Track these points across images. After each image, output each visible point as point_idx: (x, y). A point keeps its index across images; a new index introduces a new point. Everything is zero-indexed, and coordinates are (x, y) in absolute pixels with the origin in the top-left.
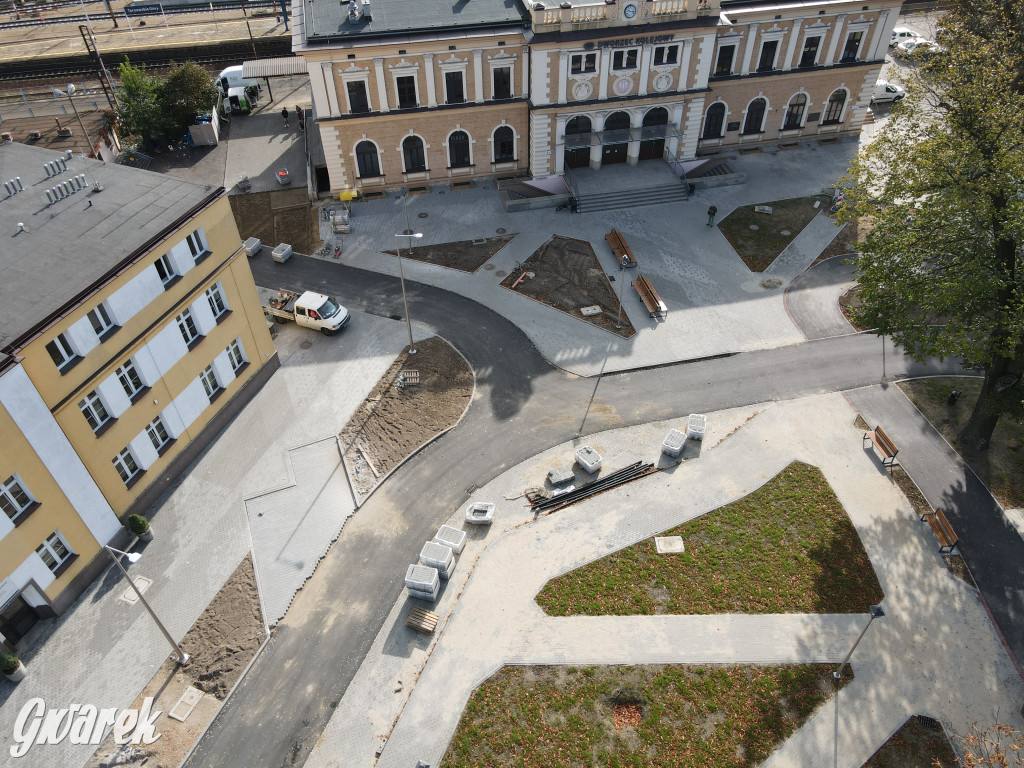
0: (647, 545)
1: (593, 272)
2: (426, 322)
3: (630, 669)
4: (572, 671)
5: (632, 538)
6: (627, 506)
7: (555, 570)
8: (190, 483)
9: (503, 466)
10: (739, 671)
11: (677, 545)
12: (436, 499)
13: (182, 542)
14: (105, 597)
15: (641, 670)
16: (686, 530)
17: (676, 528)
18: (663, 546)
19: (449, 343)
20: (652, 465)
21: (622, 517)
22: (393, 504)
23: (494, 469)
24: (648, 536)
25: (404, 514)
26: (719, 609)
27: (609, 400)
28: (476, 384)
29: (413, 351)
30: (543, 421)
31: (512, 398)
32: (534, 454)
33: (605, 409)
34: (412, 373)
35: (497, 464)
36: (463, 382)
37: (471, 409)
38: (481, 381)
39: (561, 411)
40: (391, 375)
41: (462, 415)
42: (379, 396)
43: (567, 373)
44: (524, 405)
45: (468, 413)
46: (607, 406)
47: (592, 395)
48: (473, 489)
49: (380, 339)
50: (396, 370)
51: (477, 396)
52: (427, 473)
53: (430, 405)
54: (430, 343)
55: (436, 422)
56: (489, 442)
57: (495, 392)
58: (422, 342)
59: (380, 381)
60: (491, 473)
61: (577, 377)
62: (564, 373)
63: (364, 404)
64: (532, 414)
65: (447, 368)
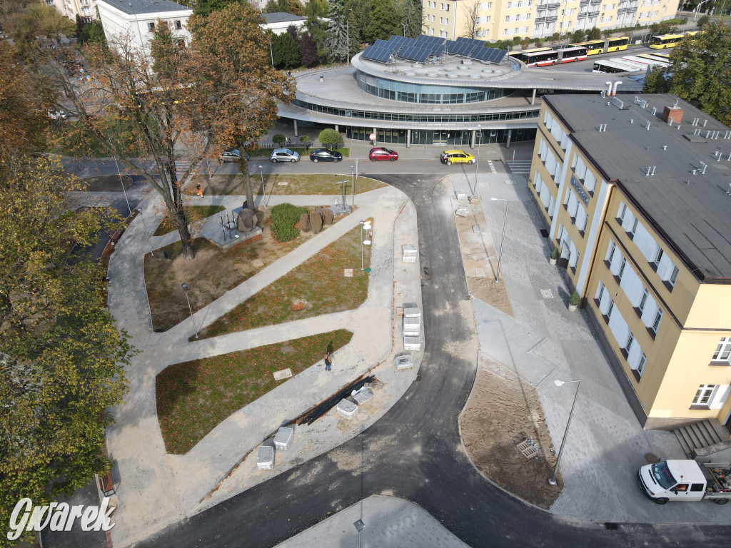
0: (296, 371)
2: (575, 528)
3: (299, 319)
4: (325, 313)
5: (307, 372)
6: (313, 390)
7: (347, 347)
8: (588, 337)
9: (407, 398)
10: (246, 327)
11: (278, 375)
12: (437, 367)
13: (552, 313)
14: (557, 290)
15: (292, 319)
16: (273, 384)
17: (279, 384)
18: (287, 372)
19: (527, 503)
20: (299, 425)
21: (315, 383)
22: (461, 358)
23: (411, 394)
24: (296, 376)
25: (450, 355)
26: (253, 350)
27: (347, 474)
28: (471, 460)
29: (553, 483)
30: (395, 439)
31: (431, 453)
32: (389, 411)
33: (347, 464)
34: (531, 456)
35: (412, 398)
36: (483, 460)
37: (458, 434)
38: (469, 465)
39: (384, 452)
40: (546, 450)
41: (460, 427)
42: (537, 426)
43: (394, 493)
44: (417, 449)
45: (457, 429)
46: (347, 468)
47: (362, 476)
48: (419, 379)
49: (597, 490)
50: (548, 455)
51: (461, 448)
52: (455, 381)
53: (492, 428)
54: (546, 498)
55: (475, 415)
56: (427, 411)
57: (450, 457)
58: (555, 496)
59: (551, 439)
60: (412, 391)
61: (383, 493)
62: (398, 494)
63: (542, 414)
64: (406, 442)
65: (507, 471)
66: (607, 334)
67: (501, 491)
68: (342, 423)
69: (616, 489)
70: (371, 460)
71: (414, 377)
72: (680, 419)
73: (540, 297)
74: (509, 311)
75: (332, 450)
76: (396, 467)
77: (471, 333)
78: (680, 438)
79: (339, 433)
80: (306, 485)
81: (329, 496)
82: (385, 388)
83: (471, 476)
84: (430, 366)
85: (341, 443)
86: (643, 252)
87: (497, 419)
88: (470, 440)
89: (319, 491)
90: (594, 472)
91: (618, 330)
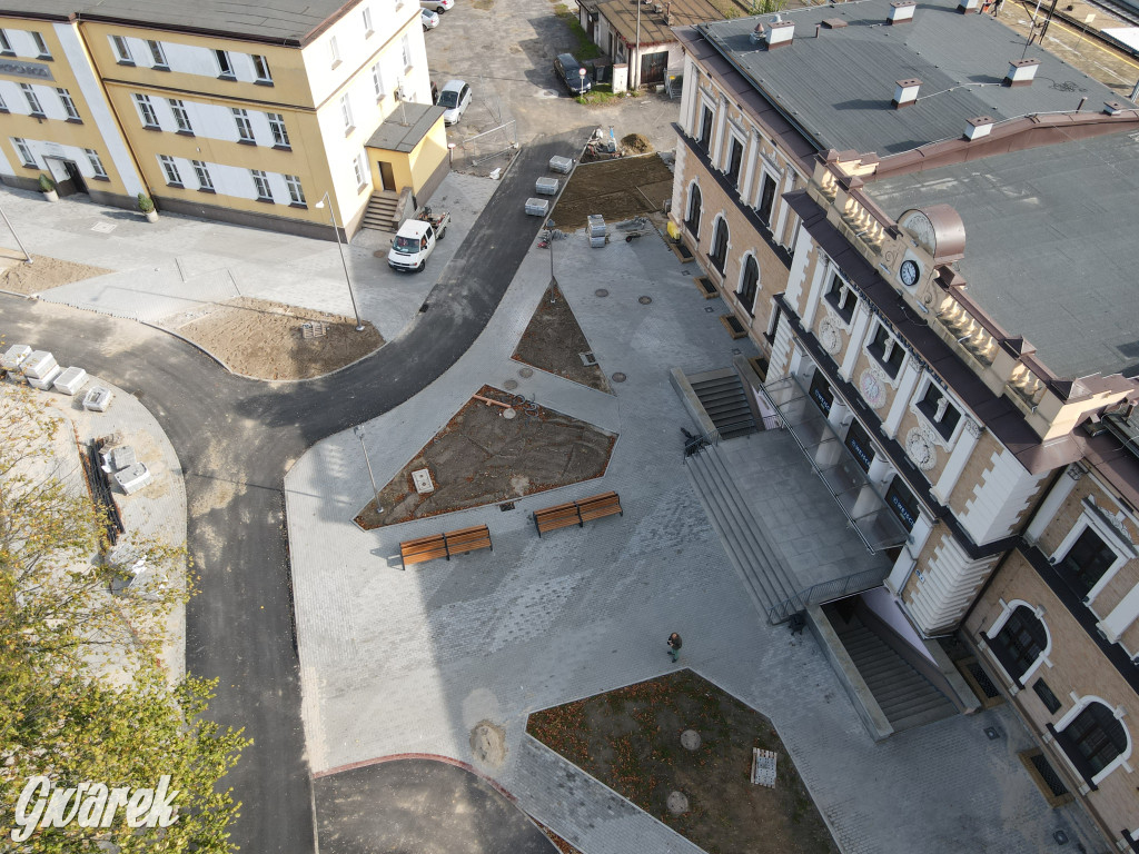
1: (519, 483)
2: (413, 332)
8: (206, 226)
9: (162, 413)
12: (135, 371)
13: (142, 237)
14: (106, 217)
19: (370, 355)
20: (114, 545)
22: (140, 343)
23: (159, 408)
25: (126, 352)
27: (237, 501)
28: (296, 381)
29: (362, 328)
30: (219, 442)
31: (264, 412)
32: (170, 437)
33: (223, 498)
34: (324, 331)
35: (166, 409)
36: (301, 370)
37: (254, 381)
38: (300, 384)
39: (231, 455)
40: (322, 318)
41: (246, 376)
42: (292, 314)
43: (294, 458)
44: (249, 424)
45: (248, 380)
46: (229, 499)
47: (250, 485)
48: (139, 395)
49: (386, 302)
50: (330, 320)
51: (275, 384)
52: (173, 360)
53: (269, 350)
54: (374, 339)
55: (240, 358)
56: (201, 401)
57: (278, 398)
58: (376, 332)
59: (315, 311)
60: (154, 406)
61: (287, 468)
62: (298, 455)
63: (280, 305)
64: (232, 432)
65: (328, 355)
66: (223, 204)
67: (347, 369)
68: (151, 491)
69: (394, 290)
70: (234, 471)
71: (133, 399)
72: (355, 216)
73: (104, 236)
74: (101, 271)
75: (189, 510)
76: (260, 449)
77: (105, 320)
78: (373, 226)
79: (166, 499)
80: (224, 548)
81: (259, 524)
82: (125, 433)
83: (315, 387)
84: (127, 376)
85: (185, 499)
86: (199, 72)
87: (260, 341)
88: (270, 373)
89: (242, 534)
90: (369, 296)
91: (234, 186)
